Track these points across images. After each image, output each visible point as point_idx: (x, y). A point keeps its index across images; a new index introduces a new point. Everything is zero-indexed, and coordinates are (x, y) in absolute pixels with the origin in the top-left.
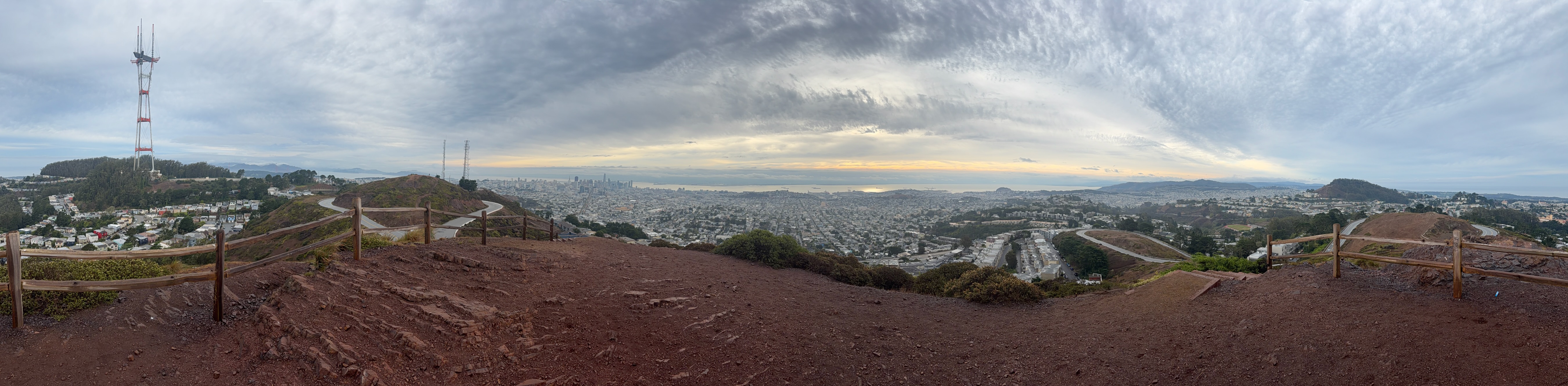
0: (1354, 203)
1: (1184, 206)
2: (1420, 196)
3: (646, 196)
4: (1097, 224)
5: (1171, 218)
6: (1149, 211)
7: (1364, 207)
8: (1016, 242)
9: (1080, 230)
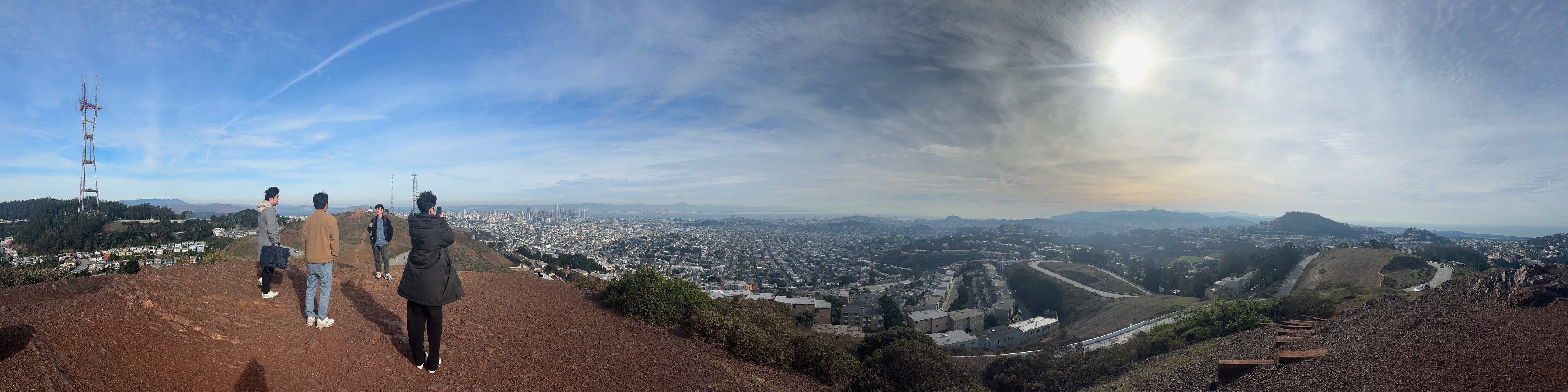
0: (1306, 237)
1: (1137, 235)
2: (1371, 230)
3: (599, 225)
4: (1050, 255)
5: (1125, 249)
6: (1102, 241)
7: (1316, 242)
8: (967, 272)
9: (1032, 261)
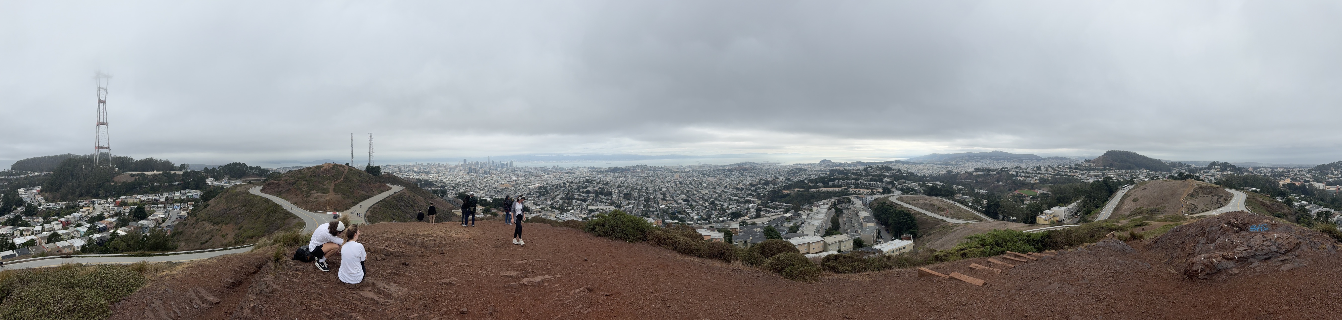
0: (1124, 171)
1: (980, 173)
2: (1180, 165)
3: (525, 173)
4: (907, 191)
5: (969, 184)
6: (951, 178)
7: (1133, 175)
8: (839, 206)
9: (892, 195)
